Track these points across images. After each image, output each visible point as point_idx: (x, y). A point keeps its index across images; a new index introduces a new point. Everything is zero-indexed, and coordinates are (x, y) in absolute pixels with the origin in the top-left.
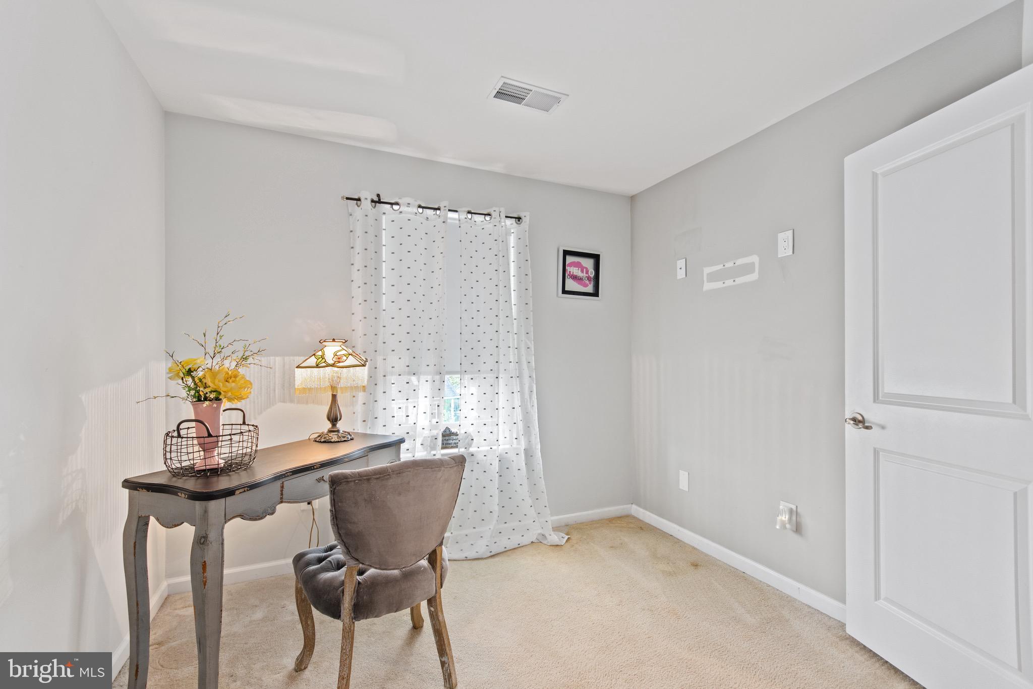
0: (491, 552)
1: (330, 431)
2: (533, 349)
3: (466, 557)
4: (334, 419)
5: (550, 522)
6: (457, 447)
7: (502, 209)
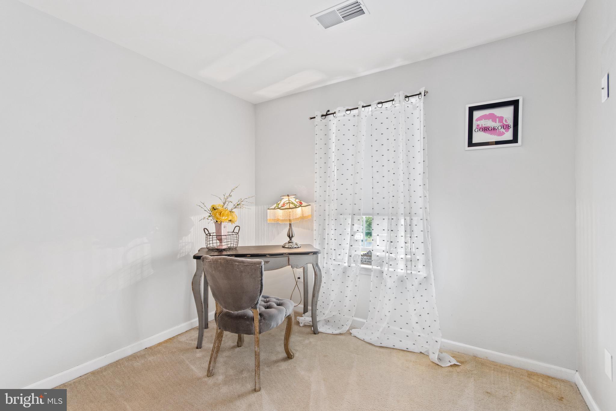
0: (381, 343)
1: (289, 242)
2: (428, 197)
3: (364, 339)
4: (290, 237)
5: (439, 343)
6: (371, 264)
7: (401, 93)
